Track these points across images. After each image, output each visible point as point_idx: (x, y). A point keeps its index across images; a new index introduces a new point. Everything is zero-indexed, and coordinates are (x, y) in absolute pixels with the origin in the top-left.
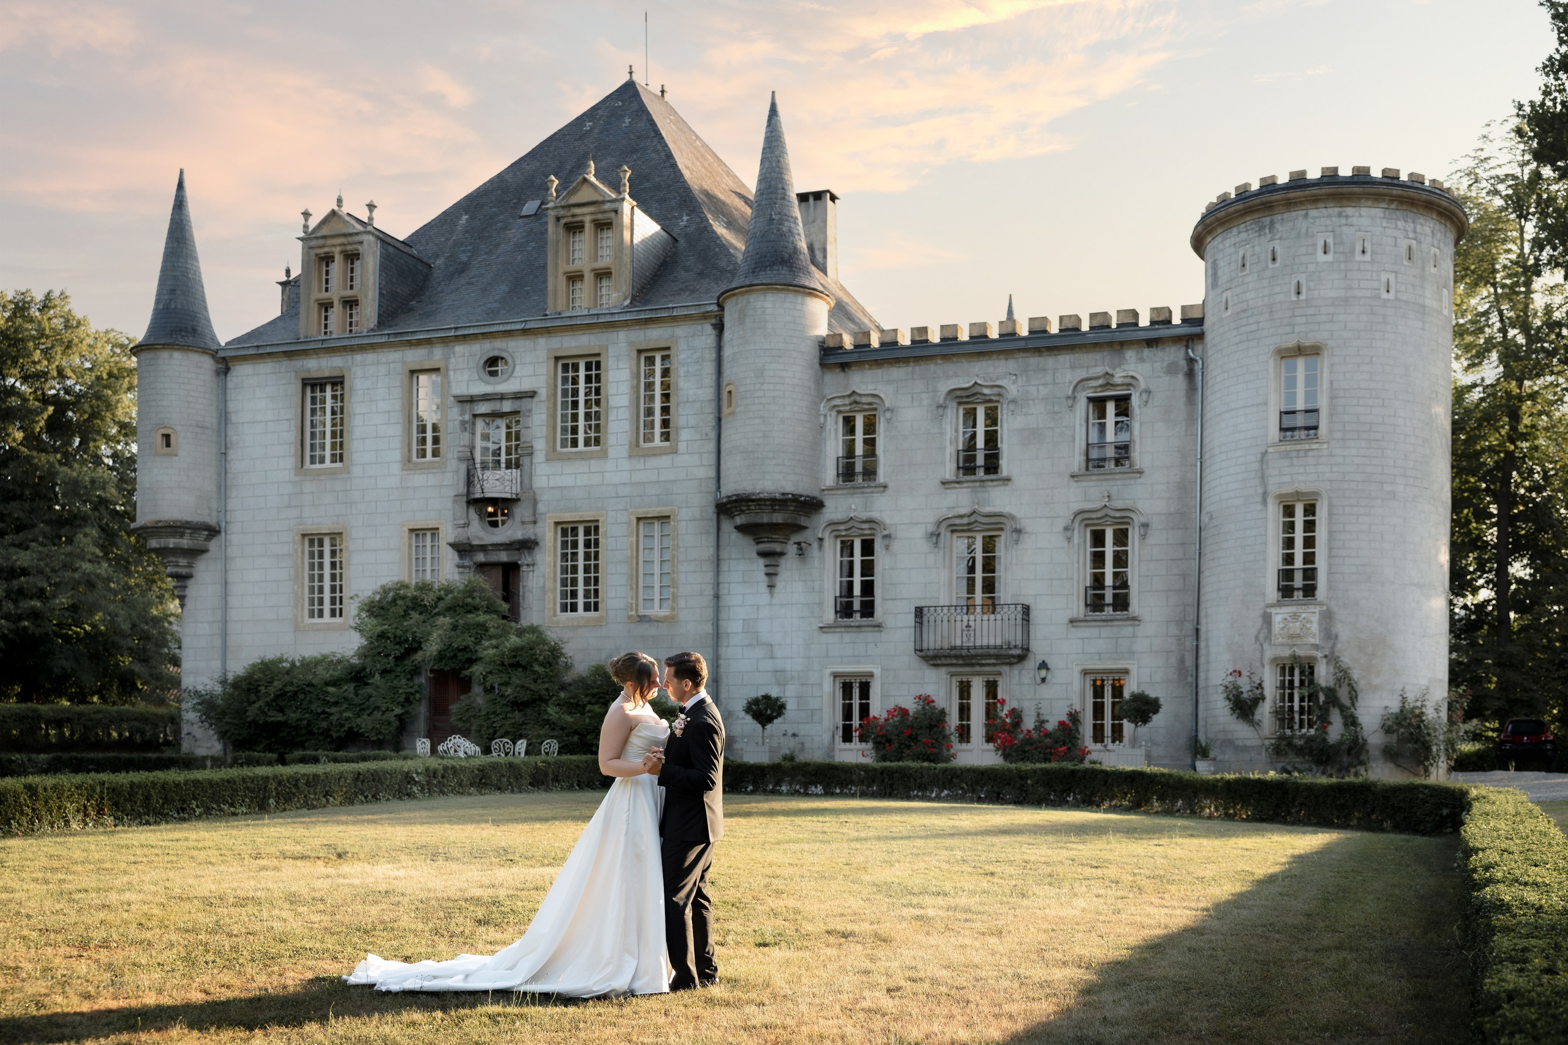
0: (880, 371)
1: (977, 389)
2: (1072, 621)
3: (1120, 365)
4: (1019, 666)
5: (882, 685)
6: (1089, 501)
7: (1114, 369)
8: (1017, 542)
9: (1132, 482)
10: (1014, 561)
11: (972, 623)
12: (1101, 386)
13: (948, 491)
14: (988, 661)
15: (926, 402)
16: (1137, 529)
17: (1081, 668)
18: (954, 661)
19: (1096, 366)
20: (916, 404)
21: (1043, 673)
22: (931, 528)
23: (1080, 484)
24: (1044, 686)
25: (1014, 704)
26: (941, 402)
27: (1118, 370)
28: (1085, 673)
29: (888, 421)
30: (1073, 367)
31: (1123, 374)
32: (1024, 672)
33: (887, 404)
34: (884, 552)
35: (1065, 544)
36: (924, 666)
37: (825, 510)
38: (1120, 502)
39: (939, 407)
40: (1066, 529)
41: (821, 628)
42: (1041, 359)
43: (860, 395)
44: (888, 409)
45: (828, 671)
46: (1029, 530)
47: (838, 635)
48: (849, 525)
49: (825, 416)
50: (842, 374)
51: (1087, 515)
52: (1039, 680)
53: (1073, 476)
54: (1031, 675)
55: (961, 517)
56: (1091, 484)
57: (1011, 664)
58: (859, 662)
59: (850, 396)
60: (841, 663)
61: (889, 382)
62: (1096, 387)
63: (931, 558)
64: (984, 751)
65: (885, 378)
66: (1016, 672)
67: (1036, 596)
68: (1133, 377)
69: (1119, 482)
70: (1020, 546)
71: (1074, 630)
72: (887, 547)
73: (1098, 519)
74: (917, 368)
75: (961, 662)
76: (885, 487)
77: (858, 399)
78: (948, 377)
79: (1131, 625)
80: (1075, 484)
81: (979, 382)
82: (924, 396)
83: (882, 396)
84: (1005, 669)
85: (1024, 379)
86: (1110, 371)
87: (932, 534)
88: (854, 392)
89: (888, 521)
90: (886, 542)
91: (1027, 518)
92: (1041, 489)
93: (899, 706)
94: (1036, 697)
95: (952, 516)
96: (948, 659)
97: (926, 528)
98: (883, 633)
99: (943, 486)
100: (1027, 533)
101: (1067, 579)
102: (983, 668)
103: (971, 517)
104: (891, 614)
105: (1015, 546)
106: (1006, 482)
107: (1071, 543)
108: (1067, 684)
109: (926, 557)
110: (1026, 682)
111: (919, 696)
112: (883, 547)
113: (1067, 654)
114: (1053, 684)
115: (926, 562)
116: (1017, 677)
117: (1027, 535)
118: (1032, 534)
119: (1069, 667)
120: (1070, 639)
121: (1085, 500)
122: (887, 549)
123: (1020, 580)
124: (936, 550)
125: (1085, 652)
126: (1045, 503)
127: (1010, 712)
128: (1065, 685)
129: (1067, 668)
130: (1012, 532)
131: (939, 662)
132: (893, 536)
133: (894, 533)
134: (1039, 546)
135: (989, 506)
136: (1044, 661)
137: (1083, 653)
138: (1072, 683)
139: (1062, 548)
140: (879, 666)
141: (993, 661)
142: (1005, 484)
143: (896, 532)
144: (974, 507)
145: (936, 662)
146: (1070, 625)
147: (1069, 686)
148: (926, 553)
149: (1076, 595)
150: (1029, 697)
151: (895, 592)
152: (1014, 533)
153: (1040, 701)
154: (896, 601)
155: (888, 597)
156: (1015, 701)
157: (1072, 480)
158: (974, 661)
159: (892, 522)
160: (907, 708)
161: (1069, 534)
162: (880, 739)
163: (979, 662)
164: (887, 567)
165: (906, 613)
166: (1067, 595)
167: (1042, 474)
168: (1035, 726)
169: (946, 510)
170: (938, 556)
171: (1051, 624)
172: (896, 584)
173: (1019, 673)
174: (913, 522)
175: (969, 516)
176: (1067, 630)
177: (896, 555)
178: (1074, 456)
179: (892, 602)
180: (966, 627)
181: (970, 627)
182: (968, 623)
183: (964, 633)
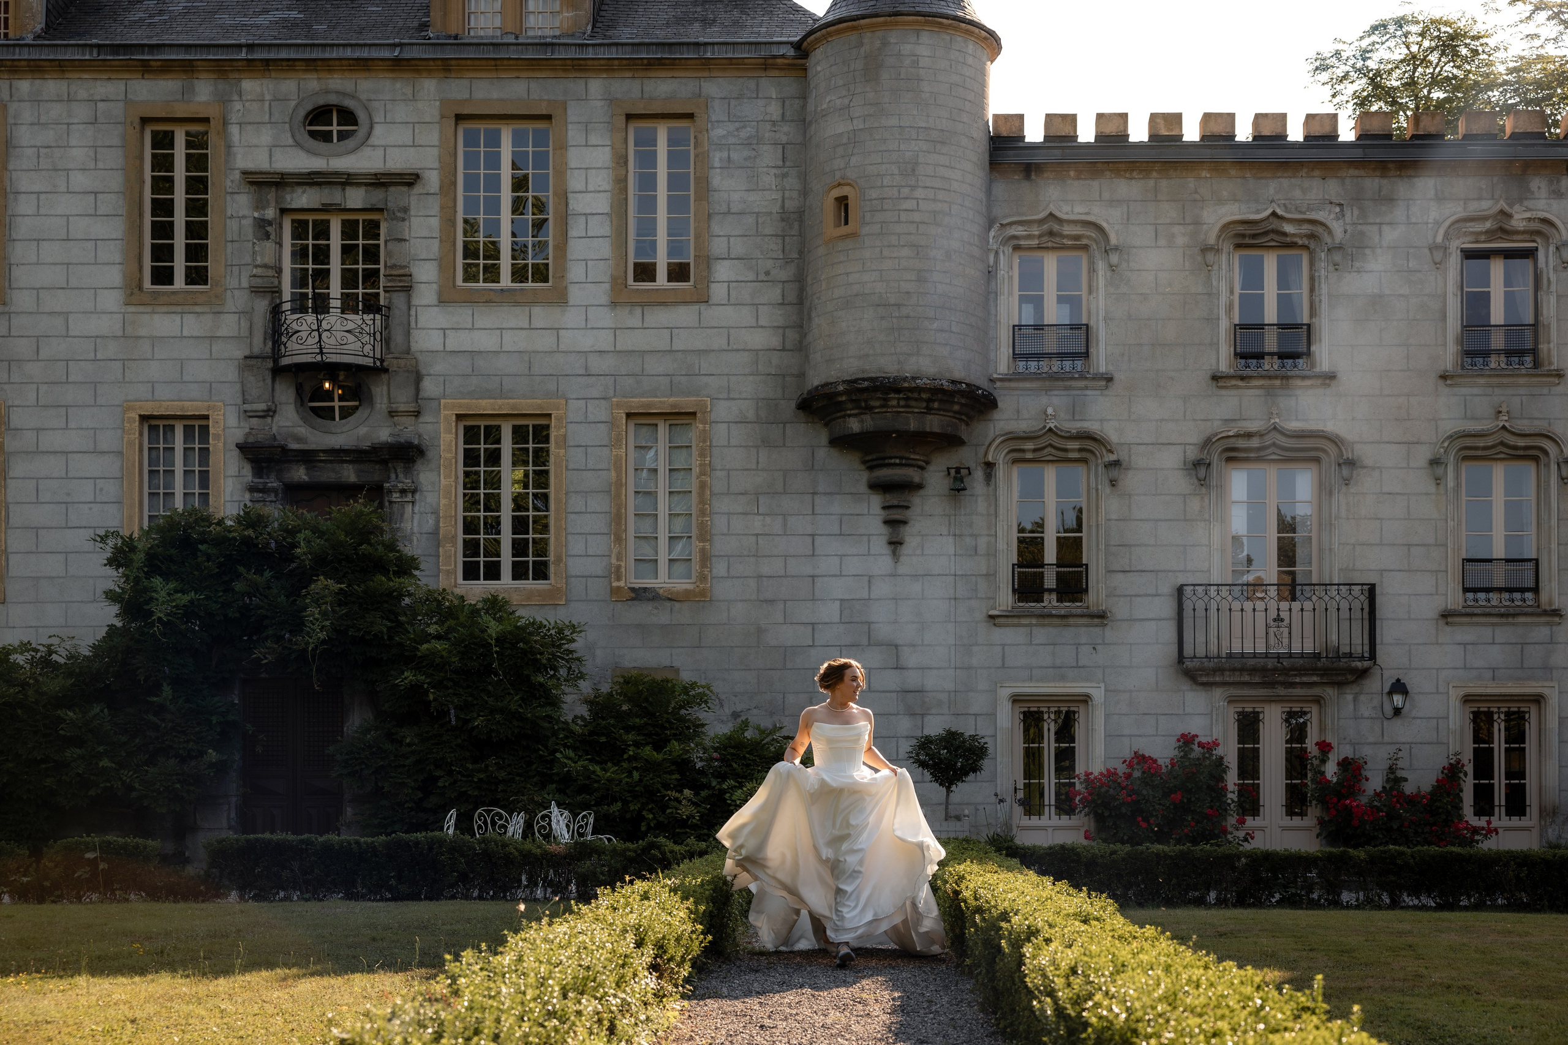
0: (1095, 184)
1: (1275, 224)
2: (1446, 616)
3: (1521, 200)
4: (1355, 688)
5: (1107, 716)
6: (1473, 418)
7: (1511, 205)
8: (1347, 482)
9: (1545, 391)
10: (1344, 514)
11: (1284, 615)
12: (1487, 232)
13: (1223, 392)
14: (1305, 679)
15: (1180, 240)
16: (1554, 467)
17: (1462, 692)
19: (1480, 199)
20: (1162, 242)
21: (1398, 699)
22: (1192, 454)
23: (1456, 390)
24: (1397, 722)
25: (1347, 751)
26: (1212, 240)
27: (1517, 207)
28: (1467, 699)
29: (1112, 268)
30: (1440, 198)
31: (1528, 215)
32: (1362, 698)
33: (1113, 240)
34: (1108, 490)
35: (1432, 488)
36: (1186, 685)
37: (996, 415)
38: (1526, 422)
39: (1205, 250)
40: (1435, 462)
41: (992, 617)
42: (1385, 182)
43: (1060, 221)
44: (1116, 248)
45: (1005, 693)
46: (1369, 462)
47: (1022, 629)
48: (1042, 443)
49: (997, 253)
50: (1026, 184)
51: (1469, 442)
52: (1388, 710)
53: (1444, 377)
54: (1376, 702)
55: (1249, 435)
56: (1475, 391)
57: (1340, 685)
58: (1063, 678)
59: (1041, 222)
60: (1031, 679)
61: (1113, 203)
62: (1481, 233)
63: (1195, 504)
64: (1285, 829)
65: (1106, 195)
66: (1350, 697)
67: (1382, 571)
68: (1545, 221)
69: (1522, 391)
70: (1353, 490)
71: (1448, 629)
72: (1113, 483)
73: (1485, 448)
74: (1164, 183)
75: (1257, 680)
76: (1110, 379)
77: (1056, 227)
78: (1220, 202)
79: (1548, 624)
80: (1446, 391)
81: (1279, 212)
82: (1176, 229)
83: (1104, 225)
84: (1330, 692)
85: (1356, 212)
86: (1507, 208)
87: (1197, 464)
88: (1051, 214)
89: (1114, 437)
90: (1114, 473)
91: (1365, 443)
92: (1389, 396)
93: (1141, 753)
94: (1386, 739)
95: (1231, 433)
96: (1237, 673)
97: (1185, 452)
98: (1107, 629)
99: (1215, 383)
100: (1365, 467)
101: (1436, 545)
102: (1290, 690)
103: (1266, 438)
104: (1119, 596)
105: (1344, 488)
106: (1327, 381)
107: (1442, 487)
108: (1438, 718)
109: (1185, 501)
110: (1366, 714)
111: (1183, 735)
112: (1107, 482)
113: (1437, 669)
114: (1414, 718)
115: (1185, 511)
116: (1351, 707)
117: (1365, 471)
118: (1373, 468)
119: (1441, 689)
120: (1442, 644)
121: (1465, 418)
122: (1113, 485)
123: (1354, 545)
124: (1204, 490)
125: (1468, 666)
126: (1396, 419)
127: (1339, 764)
128: (1435, 721)
129: (1437, 693)
130: (1339, 465)
131: (1217, 679)
132: (1124, 464)
133: (1127, 458)
134: (1384, 490)
135: (1297, 420)
136: (1398, 680)
137: (1465, 668)
138: (1448, 718)
139: (1427, 494)
140: (1102, 685)
141: (1315, 679)
142: (1325, 384)
143: (1130, 456)
144: (1272, 421)
145: (1211, 679)
146: (1442, 622)
147: (1440, 721)
148: (1185, 496)
149: (1447, 572)
150: (1371, 739)
151: (1130, 560)
152: (1343, 467)
153: (1398, 746)
154: (1131, 574)
155: (1117, 567)
156: (1348, 747)
157: (1441, 382)
158: (1281, 679)
159: (1122, 441)
160: (1154, 756)
161: (1440, 471)
162: (1124, 810)
163: (1291, 680)
164: (1114, 516)
165: (1149, 595)
166: (1437, 571)
167: (1389, 371)
168: (1384, 787)
169: (1220, 423)
170: (1207, 501)
171: (1409, 619)
172: (1130, 546)
173: (1355, 700)
174: (1160, 441)
175: (1262, 435)
176: (1437, 630)
177: (1130, 495)
178: (1445, 345)
179: (1120, 576)
180: (1275, 620)
181: (1282, 620)
182: (1278, 615)
183: (1271, 631)
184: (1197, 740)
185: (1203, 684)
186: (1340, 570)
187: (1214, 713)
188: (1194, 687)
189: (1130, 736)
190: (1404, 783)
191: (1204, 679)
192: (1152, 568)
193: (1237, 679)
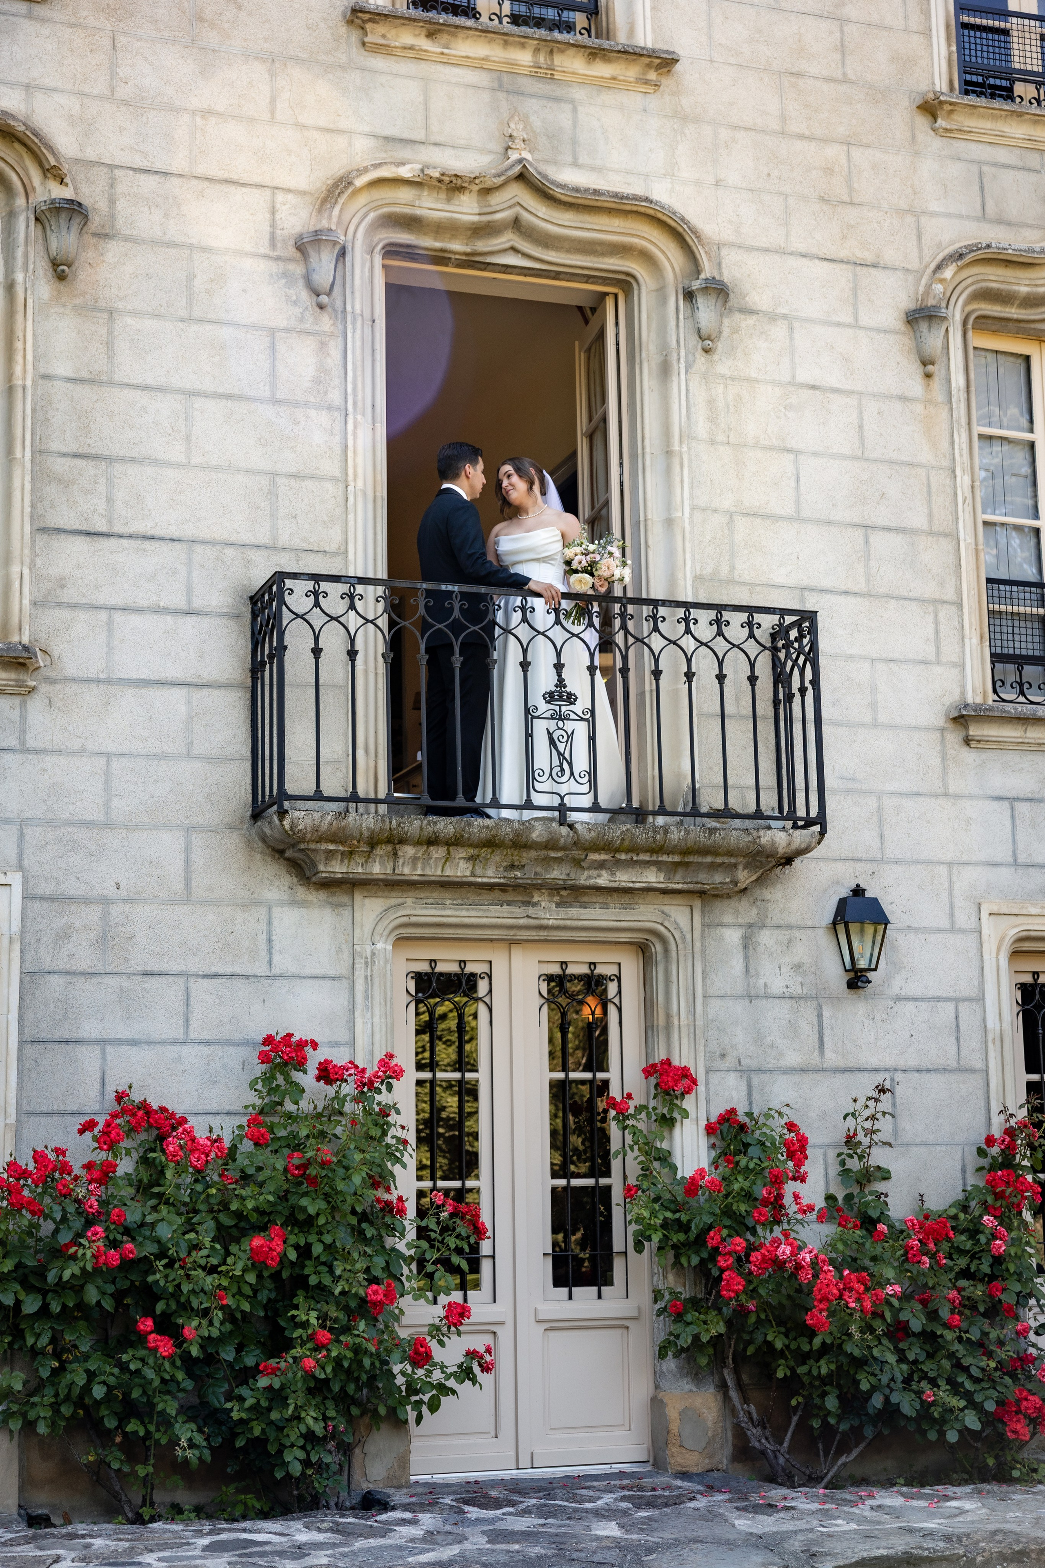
2: (966, 721)
4: (746, 912)
6: (1000, 221)
8: (710, 344)
10: (701, 428)
13: (379, 62)
14: (624, 878)
17: (1013, 930)
18: (460, 870)
21: (858, 942)
23: (959, 146)
24: (856, 1009)
25: (732, 1093)
32: (766, 938)
34: (46, 288)
35: (915, 386)
36: (275, 887)
46: (759, 299)
52: (834, 976)
53: (930, 109)
54: (802, 952)
55: (452, 186)
56: (1002, 155)
63: (300, 360)
64: (554, 1326)
66: (733, 936)
70: (723, 366)
71: (969, 756)
72: (61, 270)
75: (490, 874)
80: (936, 143)
84: (680, 921)
89: (64, 139)
90: (64, 239)
91: (751, 249)
92: (801, 137)
93: (136, 1097)
94: (831, 1058)
95: (405, 172)
96: (438, 852)
97: (273, 211)
98: (36, 704)
99: (355, 36)
100: (752, 312)
101: (931, 533)
102: (574, 912)
103: (497, 200)
104: (74, 606)
105: (701, 359)
106: (652, 75)
107: (937, 383)
108: (957, 1000)
109: (273, 348)
110: (777, 986)
111: (268, 1040)
112: (42, 267)
113: (950, 864)
114: (898, 999)
115: (273, 373)
116: (737, 964)
117: (751, 321)
118: (773, 317)
119: (964, 919)
120: (957, 796)
121: (983, 217)
122: (61, 277)
123: (731, 514)
124: (326, 323)
125: (1022, 859)
126: (822, 199)
127: (710, 1129)
128: (950, 1006)
129: (953, 929)
130: (689, 295)
131: (377, 869)
132: (95, 222)
133: (102, 205)
134: (803, 376)
135: (575, 164)
136: (858, 892)
137: (1016, 863)
138: (983, 999)
139: (903, 398)
140: (15, 879)
141: (652, 877)
142: (647, 82)
143: (112, 202)
144: (514, 156)
145: (357, 869)
146: (954, 738)
147: (964, 1007)
148: (272, 332)
149: (960, 605)
150: (792, 1059)
151: (110, 500)
152: (701, 301)
153: (879, 1078)
154: (113, 542)
155: (66, 518)
156: (732, 1079)
157: (922, 122)
158: (557, 874)
159: (90, 154)
160: (178, 1108)
161: (933, 340)
162: (92, 1295)
163: (584, 878)
164: (62, 369)
165: (166, 611)
166: (935, 602)
167: (799, 75)
168: (830, 1198)
169: (370, 143)
170: (335, 353)
171: (875, 725)
172: (110, 460)
173: (747, 943)
174: (200, 170)
175: (486, 191)
176: (944, 758)
177: (111, 313)
178: (927, 33)
179: (80, 544)
180: (550, 697)
181: (571, 699)
182: (561, 683)
183: (540, 728)
184: (314, 1059)
185: (330, 885)
186: (698, 579)
187: (360, 973)
188: (301, 892)
189: (103, 1042)
190: (880, 1187)
191: (337, 868)
192: (176, 533)
193: (434, 871)
